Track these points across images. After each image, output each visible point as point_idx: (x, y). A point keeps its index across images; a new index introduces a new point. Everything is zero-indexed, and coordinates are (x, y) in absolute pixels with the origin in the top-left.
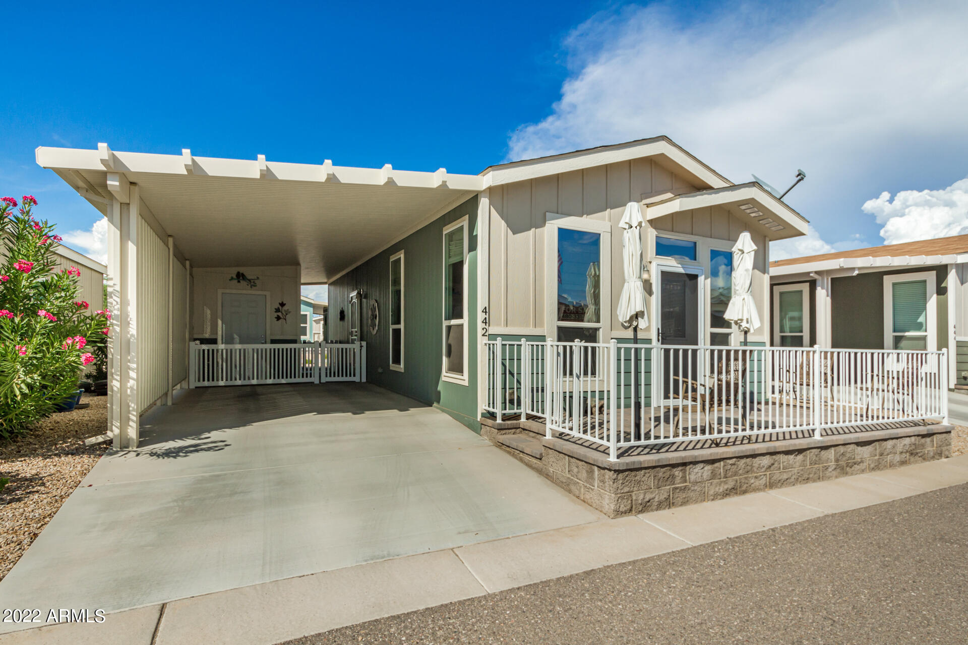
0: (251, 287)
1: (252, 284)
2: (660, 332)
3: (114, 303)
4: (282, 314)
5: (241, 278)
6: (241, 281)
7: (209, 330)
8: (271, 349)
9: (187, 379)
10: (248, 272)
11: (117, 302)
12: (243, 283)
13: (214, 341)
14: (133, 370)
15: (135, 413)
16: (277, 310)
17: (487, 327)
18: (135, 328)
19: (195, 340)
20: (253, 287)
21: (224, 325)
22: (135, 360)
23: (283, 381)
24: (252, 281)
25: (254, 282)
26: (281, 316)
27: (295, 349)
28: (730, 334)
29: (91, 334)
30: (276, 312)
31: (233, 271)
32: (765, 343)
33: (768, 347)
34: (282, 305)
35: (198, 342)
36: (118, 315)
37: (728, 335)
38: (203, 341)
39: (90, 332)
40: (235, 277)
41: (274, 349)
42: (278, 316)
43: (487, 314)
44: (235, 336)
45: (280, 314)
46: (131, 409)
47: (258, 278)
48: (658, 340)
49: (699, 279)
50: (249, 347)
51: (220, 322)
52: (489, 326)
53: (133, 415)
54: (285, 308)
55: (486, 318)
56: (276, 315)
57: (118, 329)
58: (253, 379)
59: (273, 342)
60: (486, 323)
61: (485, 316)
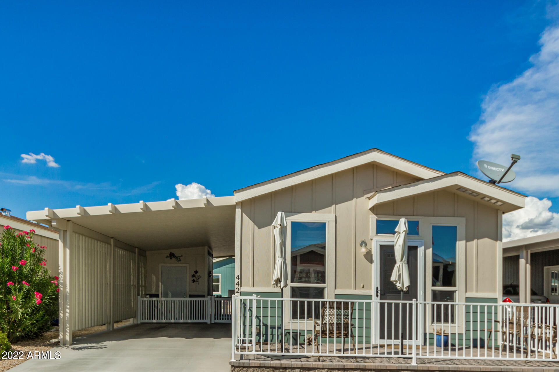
0: (178, 262)
1: (178, 259)
2: (379, 289)
3: (61, 277)
4: (196, 278)
5: (172, 256)
6: (172, 258)
7: (155, 289)
8: (189, 301)
9: (136, 318)
10: (177, 252)
11: (62, 277)
12: (173, 259)
13: (157, 296)
14: (68, 308)
15: (69, 329)
16: (193, 276)
17: (239, 287)
18: (69, 289)
19: (147, 295)
20: (179, 262)
21: (163, 286)
22: (69, 303)
23: (189, 321)
24: (179, 258)
25: (180, 259)
26: (195, 280)
27: (203, 301)
28: (455, 291)
29: (50, 292)
30: (192, 277)
31: (167, 253)
32: (497, 298)
33: (500, 303)
34: (196, 272)
35: (148, 296)
36: (62, 283)
37: (453, 292)
38: (152, 296)
39: (49, 291)
40: (169, 256)
41: (191, 301)
42: (193, 279)
43: (240, 279)
44: (169, 293)
45: (194, 278)
46: (67, 326)
47: (182, 256)
48: (377, 296)
49: (418, 249)
50: (177, 299)
51: (160, 284)
52: (241, 286)
53: (68, 329)
54: (198, 274)
55: (238, 282)
56: (192, 279)
57: (62, 289)
58: (172, 319)
59: (191, 296)
60: (238, 285)
61: (238, 281)
